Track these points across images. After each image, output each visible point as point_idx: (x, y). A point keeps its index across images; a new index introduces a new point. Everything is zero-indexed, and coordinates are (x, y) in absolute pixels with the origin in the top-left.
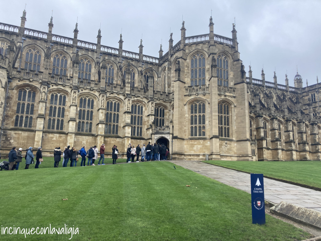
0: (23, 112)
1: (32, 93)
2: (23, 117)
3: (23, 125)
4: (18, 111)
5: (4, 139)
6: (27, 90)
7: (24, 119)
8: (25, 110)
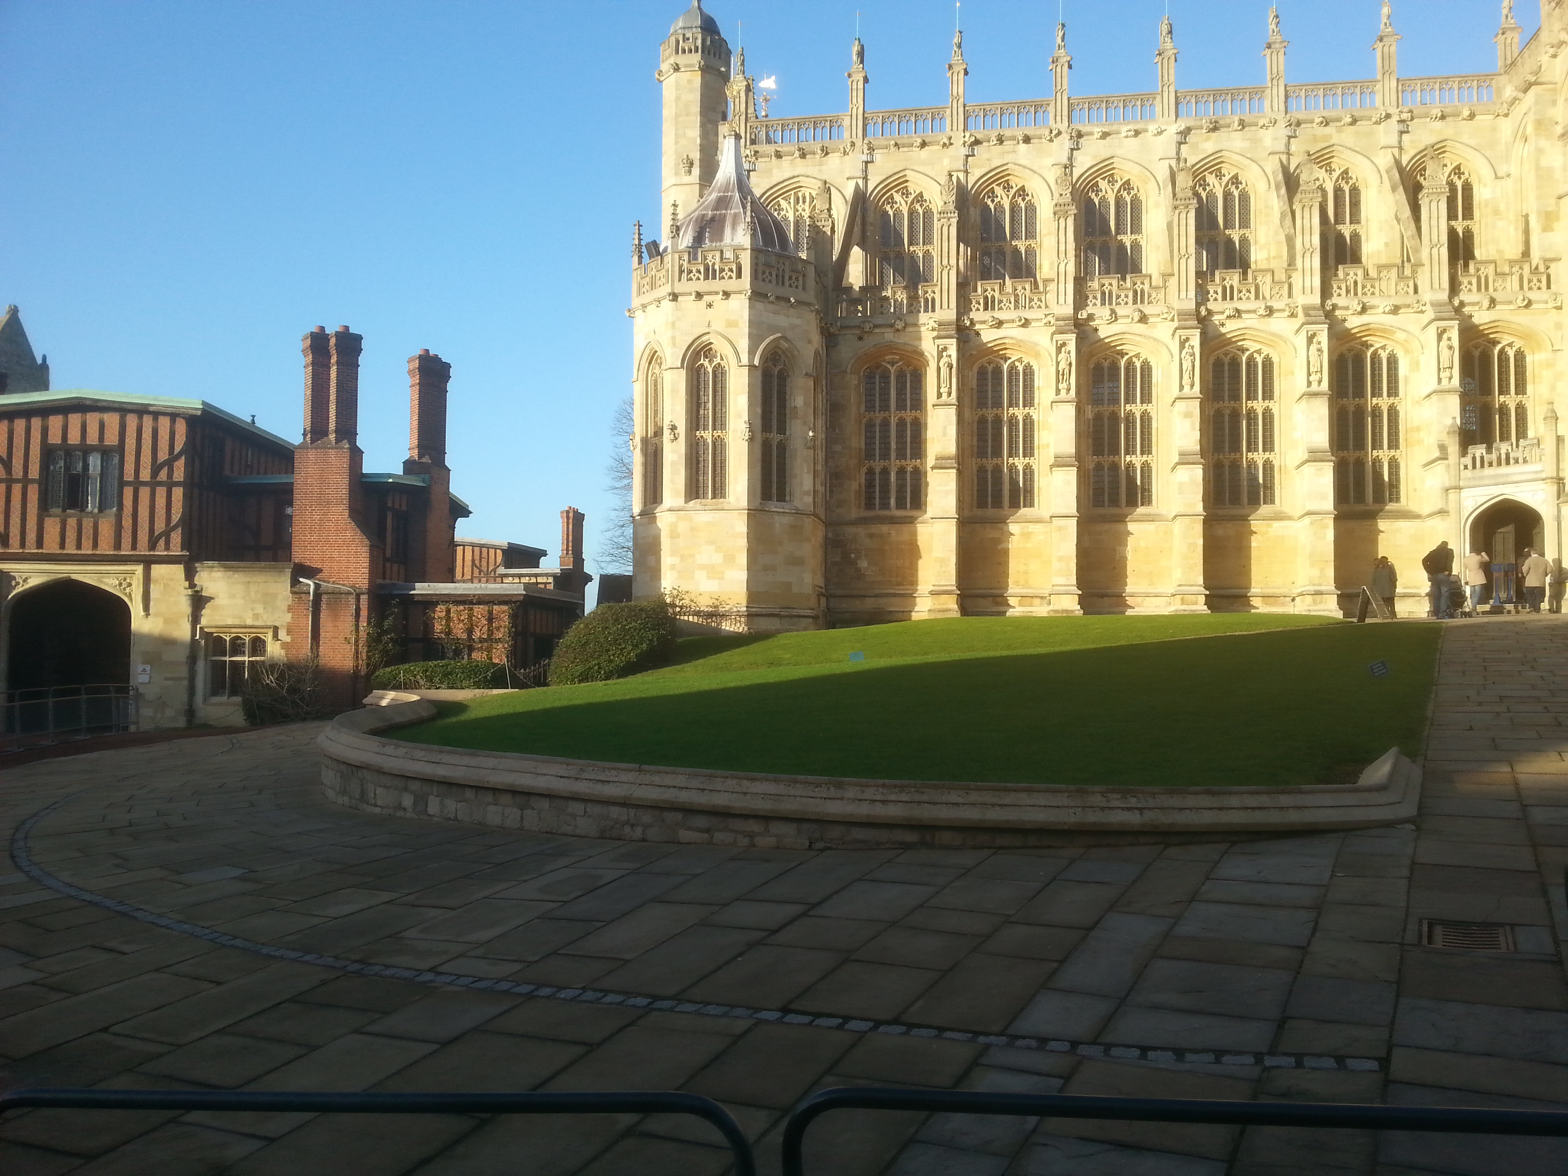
0: (885, 456)
1: (908, 376)
2: (889, 474)
3: (893, 502)
4: (869, 454)
5: (838, 559)
6: (889, 366)
7: (893, 477)
8: (893, 445)
